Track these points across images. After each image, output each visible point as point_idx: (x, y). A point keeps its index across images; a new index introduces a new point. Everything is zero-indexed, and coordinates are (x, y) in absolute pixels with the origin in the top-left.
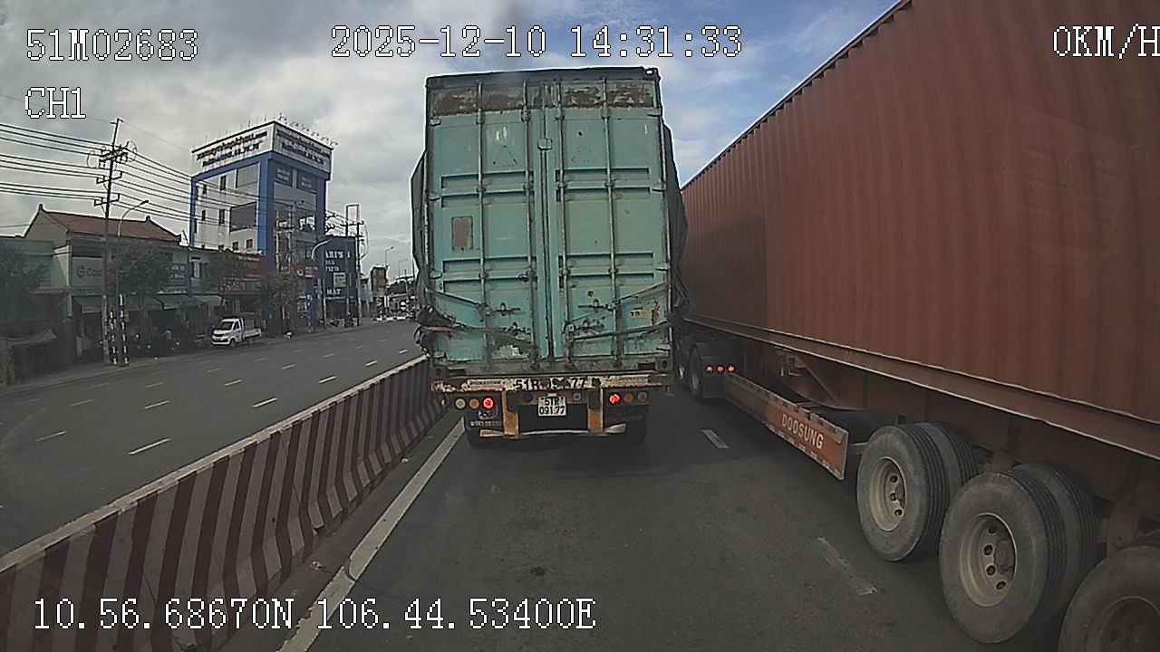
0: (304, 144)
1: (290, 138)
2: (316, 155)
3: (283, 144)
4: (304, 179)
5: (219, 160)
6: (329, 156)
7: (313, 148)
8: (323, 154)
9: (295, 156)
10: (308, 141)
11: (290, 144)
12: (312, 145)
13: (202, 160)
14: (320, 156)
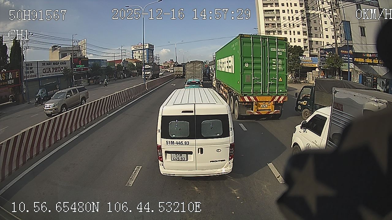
1: (150, 45)
2: (152, 47)
4: (151, 51)
5: (138, 48)
13: (134, 48)
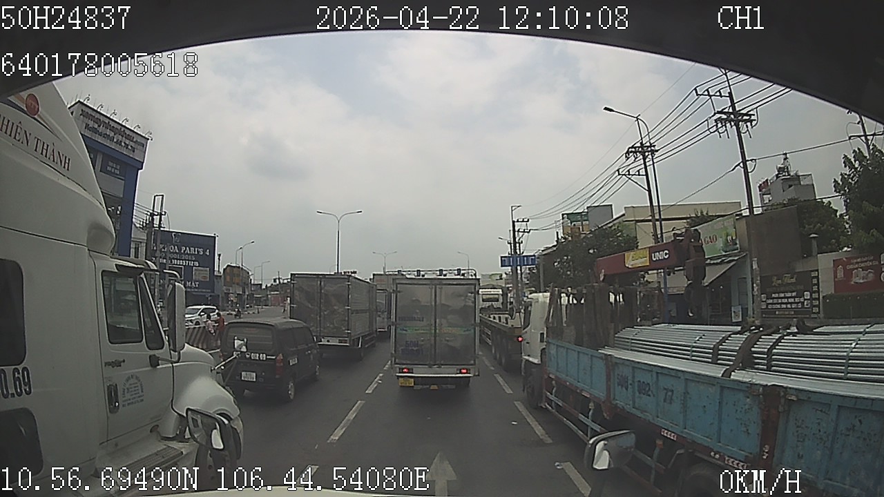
0: (112, 129)
1: (97, 121)
2: (127, 143)
3: (87, 125)
4: (111, 164)
6: (144, 146)
7: (123, 134)
8: (136, 142)
9: (100, 139)
10: (119, 127)
11: (96, 126)
12: (121, 130)
14: (131, 143)
